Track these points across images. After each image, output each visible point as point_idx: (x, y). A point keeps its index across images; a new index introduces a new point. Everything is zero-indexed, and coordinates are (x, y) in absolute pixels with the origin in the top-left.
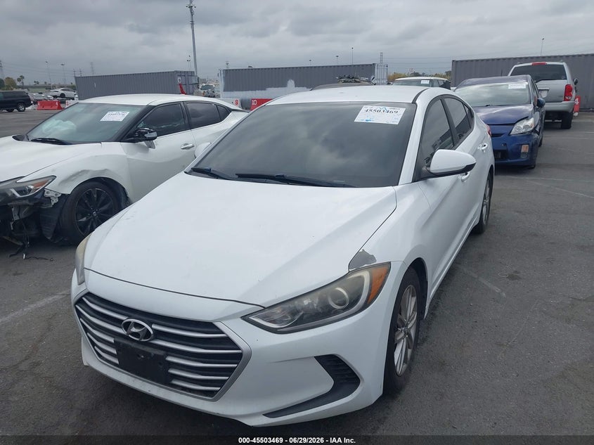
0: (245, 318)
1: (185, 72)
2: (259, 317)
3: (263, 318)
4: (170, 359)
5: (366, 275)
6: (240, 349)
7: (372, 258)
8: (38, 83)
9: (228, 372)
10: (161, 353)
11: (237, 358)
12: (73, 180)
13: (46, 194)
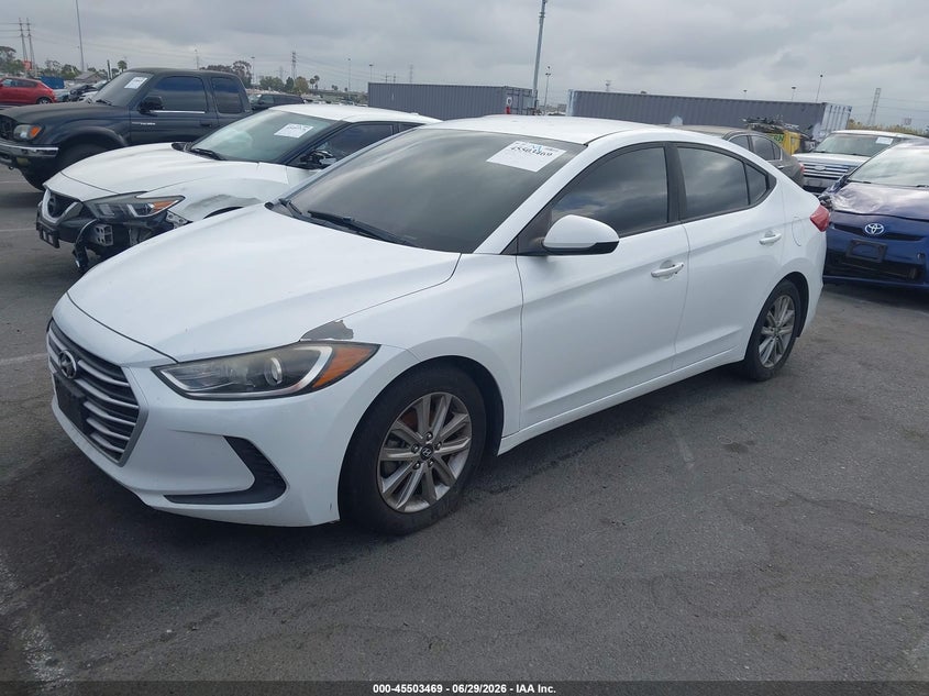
0: (156, 370)
1: (519, 90)
2: (169, 372)
3: (175, 374)
4: (89, 405)
5: (326, 352)
6: (136, 404)
7: (350, 333)
8: (336, 88)
9: (127, 430)
10: (79, 395)
11: (133, 414)
12: (206, 206)
13: (168, 218)
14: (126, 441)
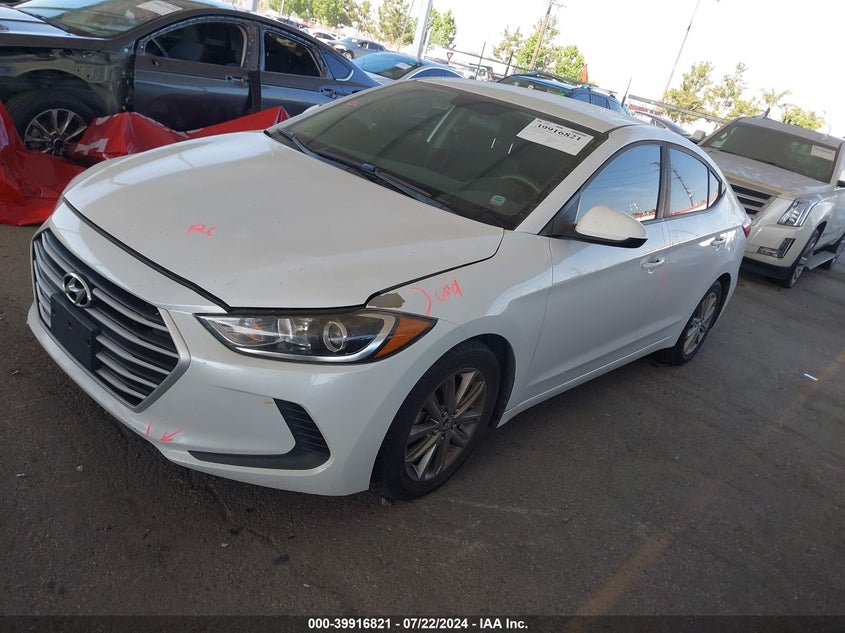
14: (152, 389)
